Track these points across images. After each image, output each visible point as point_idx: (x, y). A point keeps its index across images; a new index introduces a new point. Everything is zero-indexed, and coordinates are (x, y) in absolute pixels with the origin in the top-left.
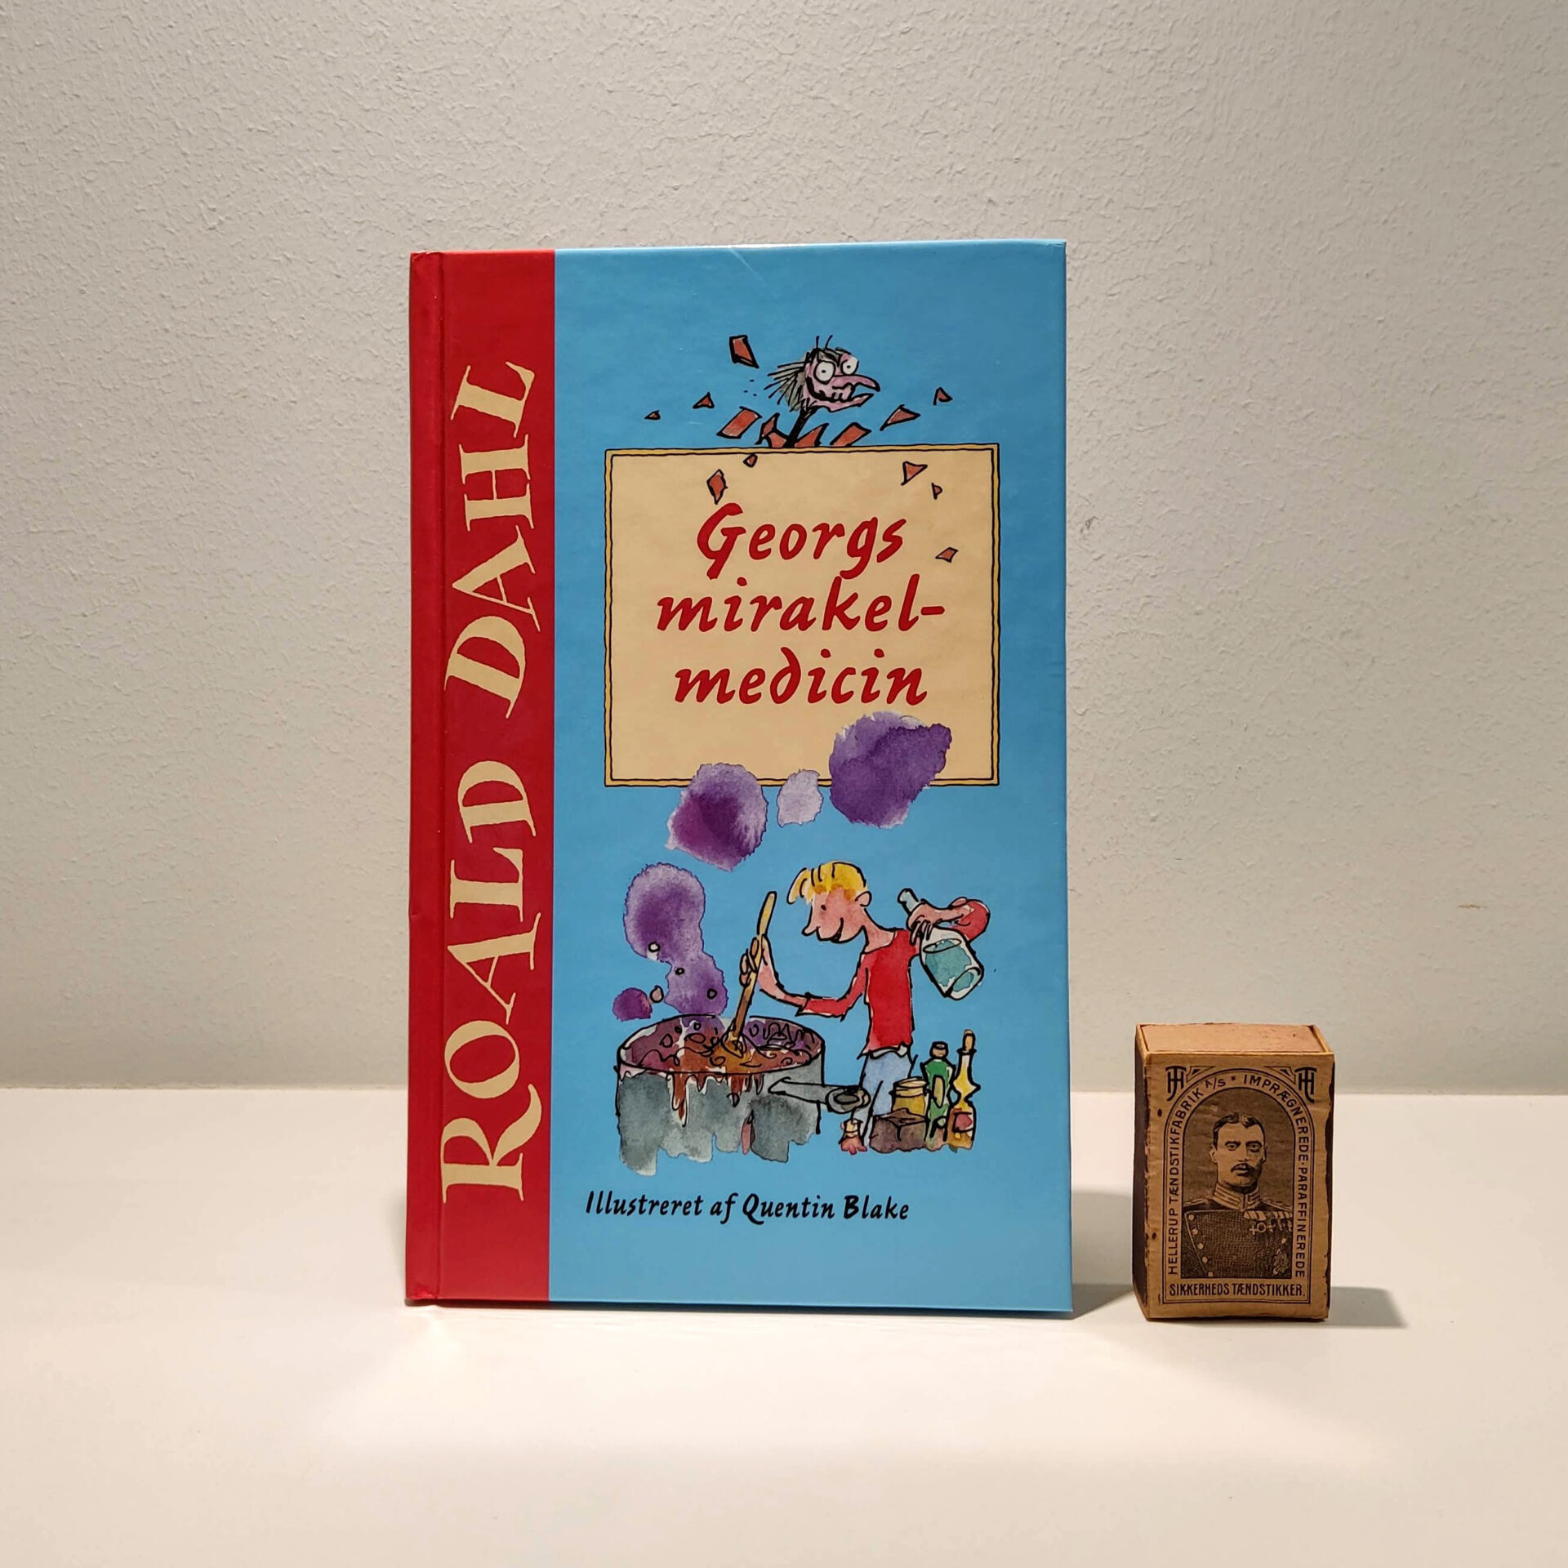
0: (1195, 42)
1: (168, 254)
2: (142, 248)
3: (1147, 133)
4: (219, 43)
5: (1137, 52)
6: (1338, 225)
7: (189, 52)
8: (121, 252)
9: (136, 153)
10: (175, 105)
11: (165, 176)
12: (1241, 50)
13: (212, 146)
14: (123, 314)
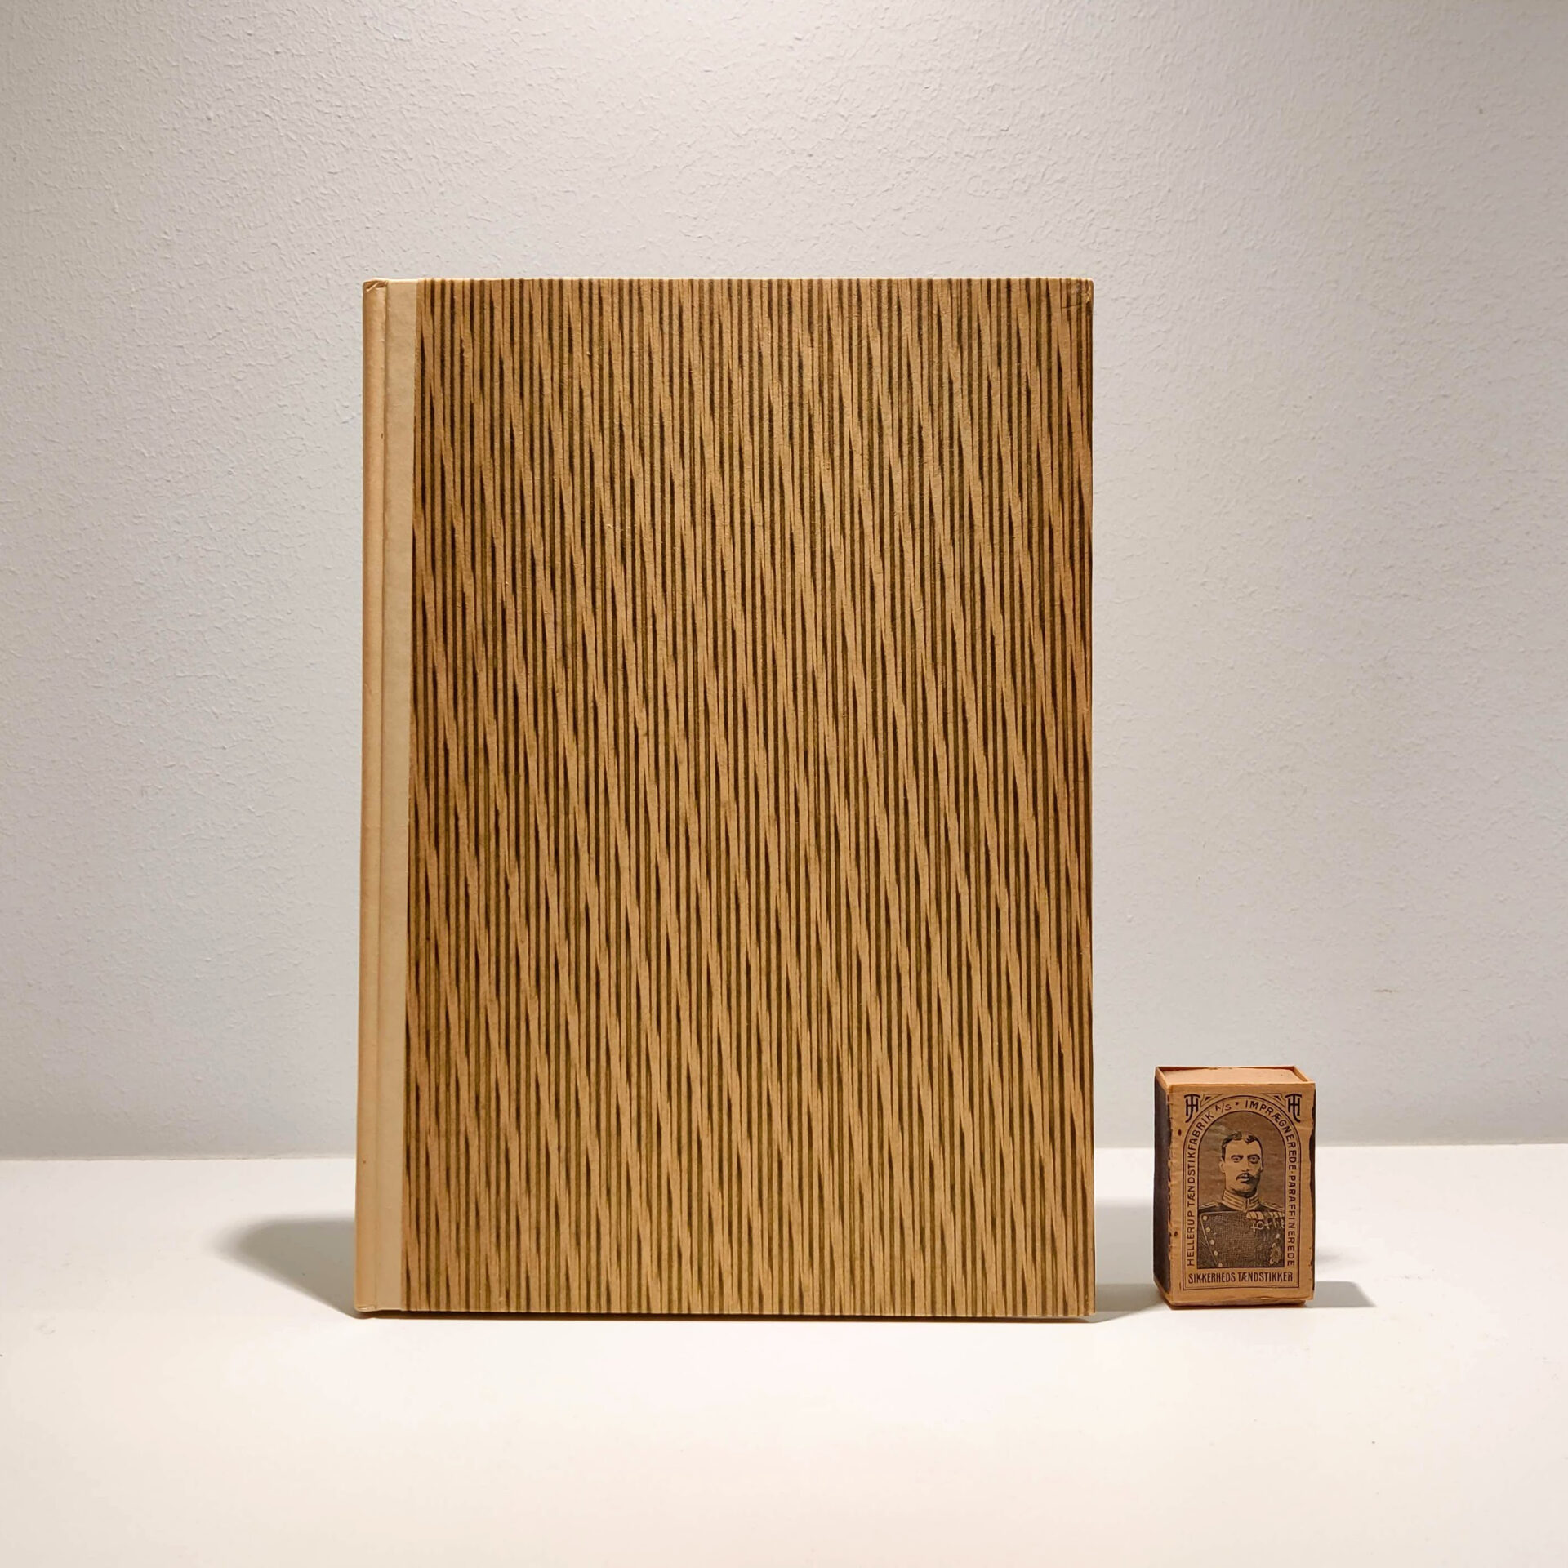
0: (1163, 291)
1: (307, 443)
2: (285, 437)
3: (1124, 363)
4: (357, 269)
5: (1116, 299)
6: (1276, 440)
7: (329, 275)
8: (265, 440)
9: (281, 357)
10: (316, 319)
11: (304, 376)
12: (1199, 299)
13: (347, 354)
14: (265, 492)
